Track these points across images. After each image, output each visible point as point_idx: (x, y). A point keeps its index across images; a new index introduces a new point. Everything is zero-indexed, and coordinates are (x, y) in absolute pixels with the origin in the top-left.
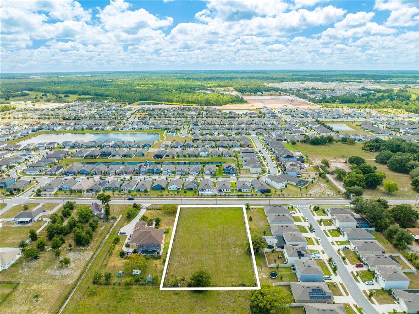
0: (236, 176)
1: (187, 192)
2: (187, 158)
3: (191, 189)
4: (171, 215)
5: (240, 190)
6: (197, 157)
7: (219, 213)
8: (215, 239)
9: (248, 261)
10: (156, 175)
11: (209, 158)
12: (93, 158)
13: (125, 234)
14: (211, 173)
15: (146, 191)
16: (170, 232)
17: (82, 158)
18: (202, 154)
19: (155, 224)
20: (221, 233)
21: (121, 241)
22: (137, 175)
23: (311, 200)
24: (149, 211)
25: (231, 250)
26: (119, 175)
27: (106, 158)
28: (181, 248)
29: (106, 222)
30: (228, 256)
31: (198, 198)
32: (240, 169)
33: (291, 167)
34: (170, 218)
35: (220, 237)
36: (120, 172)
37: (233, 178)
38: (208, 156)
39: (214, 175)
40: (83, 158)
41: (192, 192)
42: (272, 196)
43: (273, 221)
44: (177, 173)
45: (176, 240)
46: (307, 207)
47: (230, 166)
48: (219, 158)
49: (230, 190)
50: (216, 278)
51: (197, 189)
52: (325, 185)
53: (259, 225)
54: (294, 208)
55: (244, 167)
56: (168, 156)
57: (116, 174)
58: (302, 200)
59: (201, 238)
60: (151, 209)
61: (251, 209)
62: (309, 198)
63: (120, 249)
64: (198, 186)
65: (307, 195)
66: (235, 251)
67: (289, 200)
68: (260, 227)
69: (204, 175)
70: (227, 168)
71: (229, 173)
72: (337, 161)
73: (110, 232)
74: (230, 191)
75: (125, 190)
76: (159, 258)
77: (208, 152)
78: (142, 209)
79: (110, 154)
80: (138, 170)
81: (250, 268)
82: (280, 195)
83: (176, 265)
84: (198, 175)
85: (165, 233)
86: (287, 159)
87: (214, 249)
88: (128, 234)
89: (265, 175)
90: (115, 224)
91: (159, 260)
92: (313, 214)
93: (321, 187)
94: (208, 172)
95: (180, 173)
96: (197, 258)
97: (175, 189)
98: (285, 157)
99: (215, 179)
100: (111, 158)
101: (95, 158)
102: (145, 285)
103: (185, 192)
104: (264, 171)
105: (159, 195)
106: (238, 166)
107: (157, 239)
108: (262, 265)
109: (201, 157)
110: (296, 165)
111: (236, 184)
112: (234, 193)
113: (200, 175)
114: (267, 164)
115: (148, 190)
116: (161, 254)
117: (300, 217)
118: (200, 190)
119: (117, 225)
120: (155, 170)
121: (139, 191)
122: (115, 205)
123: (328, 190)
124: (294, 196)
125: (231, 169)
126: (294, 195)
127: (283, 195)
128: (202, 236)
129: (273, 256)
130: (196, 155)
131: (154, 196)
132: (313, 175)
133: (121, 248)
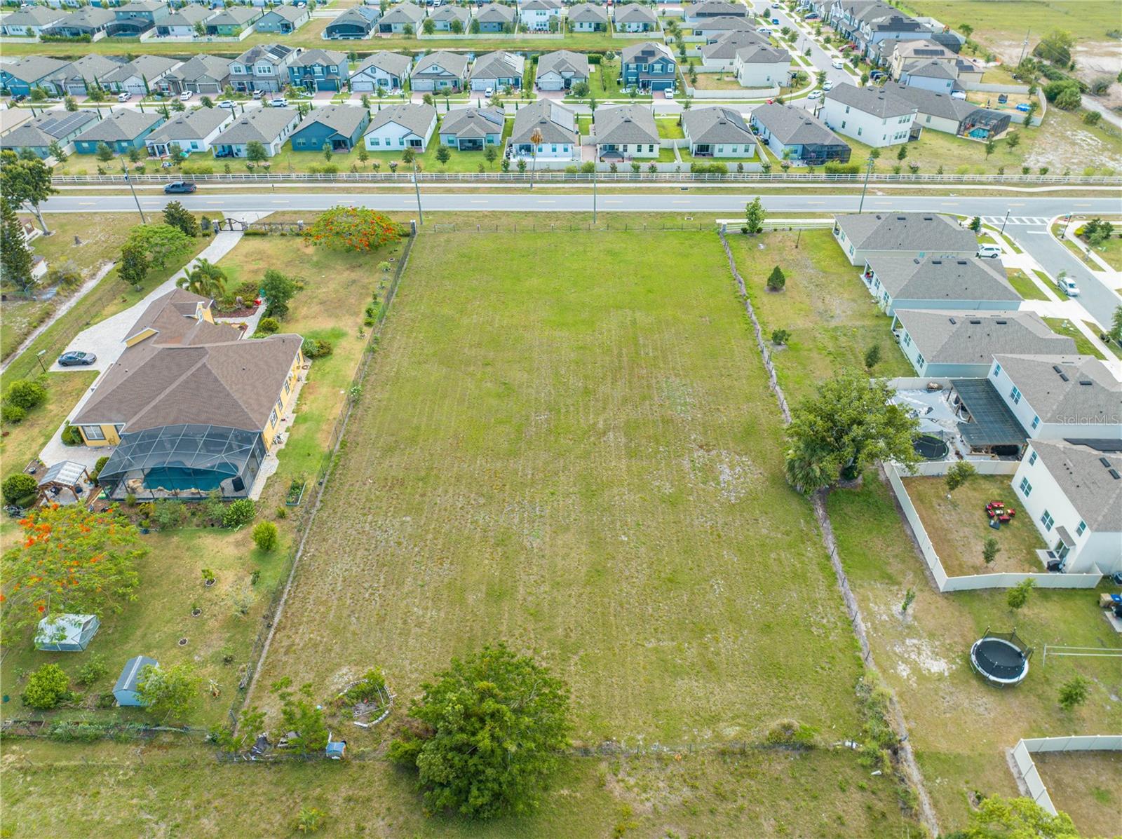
0: (676, 96)
1: (454, 156)
2: (467, 35)
3: (473, 145)
4: (361, 260)
5: (703, 150)
6: (509, 30)
7: (610, 252)
8: (586, 391)
9: (803, 538)
10: (323, 93)
11: (558, 36)
12: (78, 41)
13: (85, 363)
14: (568, 83)
15: (257, 153)
16: (336, 351)
17: (30, 40)
18: (530, 18)
19: (262, 308)
20: (620, 355)
21: (52, 407)
22: (240, 97)
23: (1050, 193)
24: (255, 243)
25: (686, 464)
26: (161, 94)
27: (133, 42)
28: (389, 450)
29: (15, 298)
30: (673, 502)
31: (502, 181)
32: (691, 70)
33: (924, 61)
34: (354, 275)
35: (615, 380)
36: (164, 85)
37: (665, 105)
38: (554, 28)
39: (582, 92)
40: (37, 40)
41: (479, 158)
42: (861, 176)
43: (908, 293)
44: (418, 83)
45: (368, 398)
46: (1044, 228)
47: (652, 53)
48: (598, 35)
49: (656, 147)
50: (598, 682)
51: (502, 146)
52: (1084, 136)
53: (825, 315)
54: (983, 230)
55: (709, 64)
56: (387, 28)
57: (149, 93)
58: (1007, 193)
59: (507, 390)
60: (263, 235)
61: (767, 234)
62: (1035, 185)
63: (28, 456)
64: (508, 132)
65: (1026, 171)
66: (709, 472)
67: (946, 193)
68: (833, 324)
69: (534, 91)
70: (637, 59)
71: (645, 86)
72: (1096, 51)
73: (21, 351)
74: (656, 153)
75: (162, 152)
76: (239, 519)
77: (552, 12)
78: (220, 235)
79: (151, 25)
80: (244, 72)
81: (821, 593)
82: (897, 171)
83: (338, 569)
84: (508, 93)
85: (309, 355)
86: (893, 35)
87: (586, 455)
88: (102, 366)
89: (805, 95)
90: (62, 310)
91: (237, 535)
92: (1087, 260)
93: (1073, 144)
94: (552, 79)
95: (429, 84)
96: (481, 517)
97: (395, 146)
98: (882, 28)
99: (584, 110)
100: (156, 40)
101: (88, 41)
102: (97, 739)
103: (443, 156)
104: (798, 80)
105: (314, 171)
106: (684, 61)
107: (236, 396)
108: (894, 568)
109: (524, 29)
110: (942, 53)
111: (679, 124)
112: (679, 161)
113: (518, 92)
114: (808, 53)
115: (272, 150)
116: (255, 493)
117: (1028, 272)
118: (515, 147)
119: (69, 313)
120: (318, 69)
121: (227, 153)
122: (97, 219)
123: (1106, 153)
124: (966, 177)
125: (657, 67)
126: (963, 173)
127: (914, 170)
128: (517, 375)
129: (955, 505)
130: (501, 24)
131: (293, 175)
132: (1018, 96)
133: (35, 447)
